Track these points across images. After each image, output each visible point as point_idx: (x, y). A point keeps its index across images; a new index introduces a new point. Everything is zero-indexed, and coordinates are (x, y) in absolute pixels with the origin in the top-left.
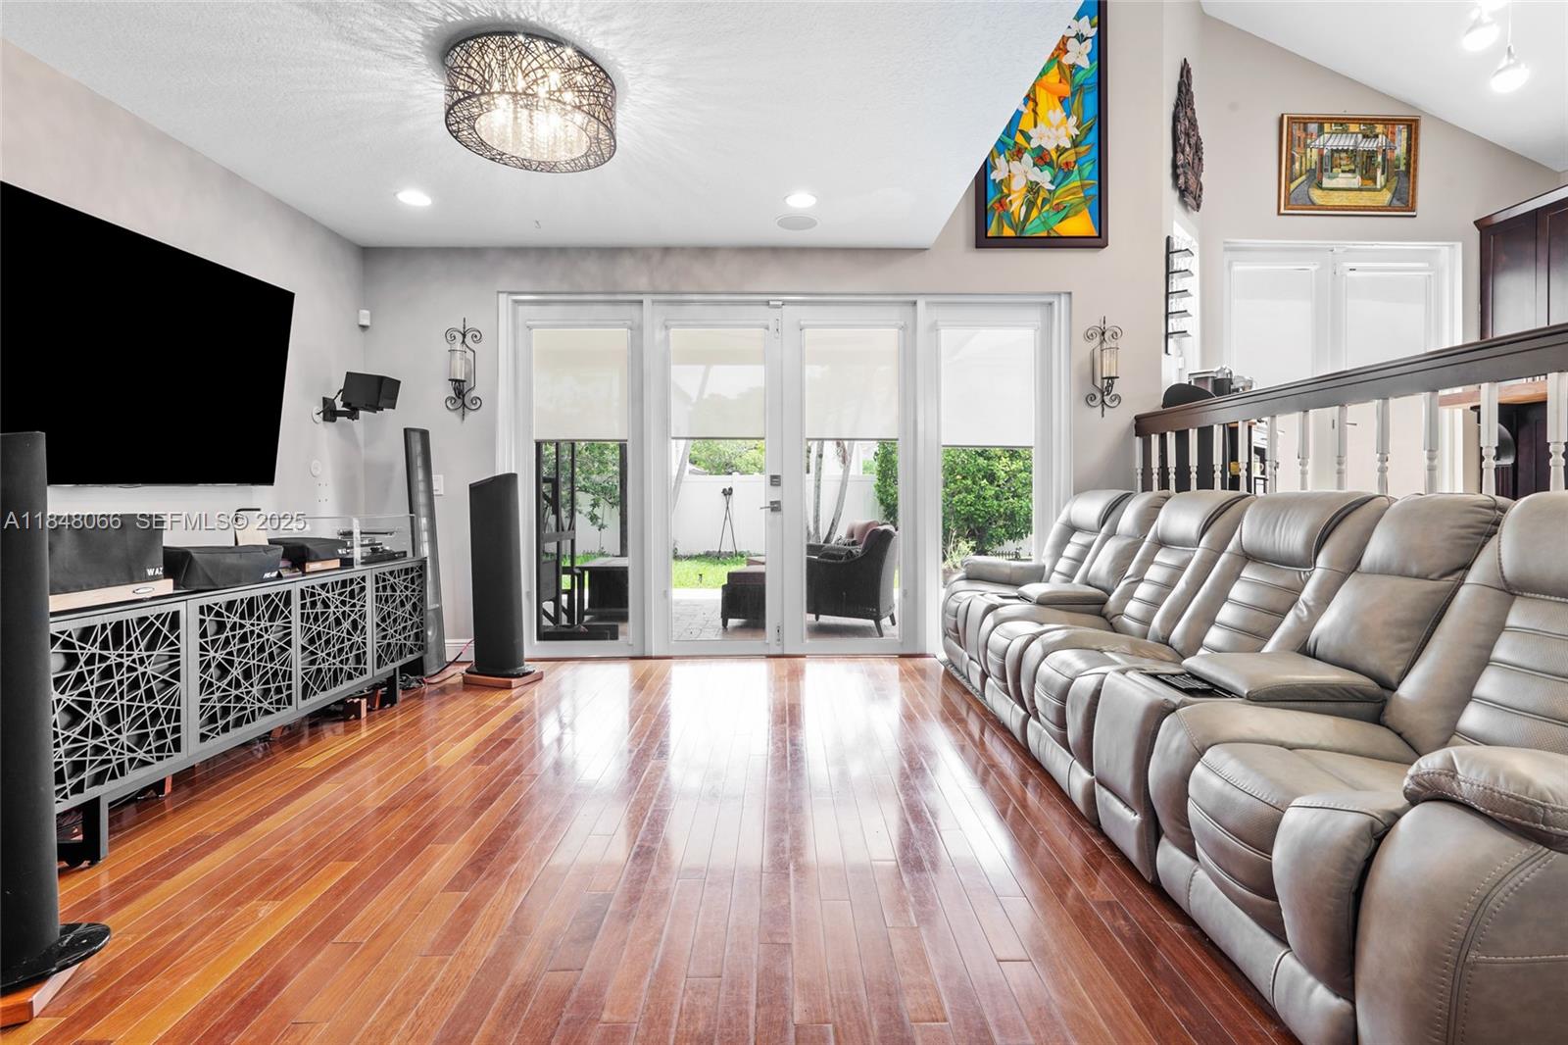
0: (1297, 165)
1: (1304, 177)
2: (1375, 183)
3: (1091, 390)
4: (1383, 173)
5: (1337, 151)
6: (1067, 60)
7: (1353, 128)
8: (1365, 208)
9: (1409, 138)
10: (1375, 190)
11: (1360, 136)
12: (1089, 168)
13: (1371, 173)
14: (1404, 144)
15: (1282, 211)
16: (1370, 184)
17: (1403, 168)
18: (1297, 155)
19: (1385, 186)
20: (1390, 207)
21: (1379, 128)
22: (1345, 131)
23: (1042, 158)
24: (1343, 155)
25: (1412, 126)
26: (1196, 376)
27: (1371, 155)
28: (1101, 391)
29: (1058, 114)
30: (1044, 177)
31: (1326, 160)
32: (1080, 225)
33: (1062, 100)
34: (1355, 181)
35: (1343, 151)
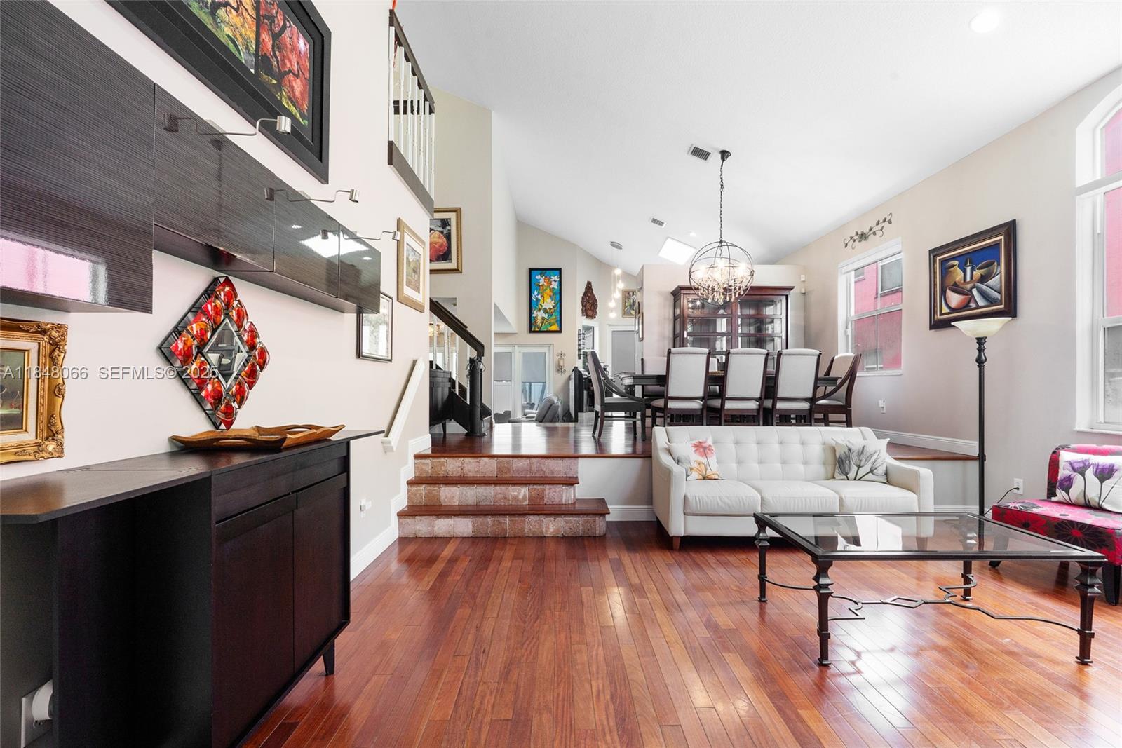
6: (552, 287)
12: (558, 314)
23: (545, 311)
29: (550, 300)
30: (546, 316)
32: (555, 328)
33: (550, 296)
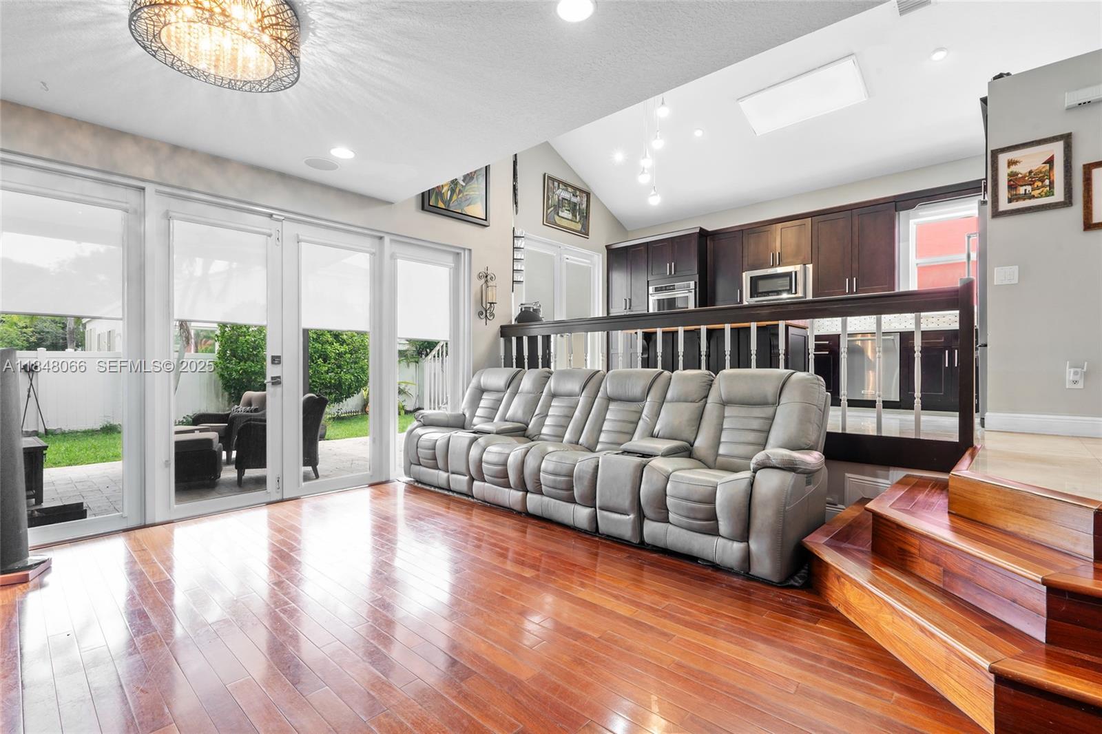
0: (550, 201)
1: (552, 208)
2: (576, 219)
3: (481, 309)
4: (579, 215)
5: (564, 199)
7: (570, 189)
8: (573, 230)
9: (587, 201)
10: (576, 222)
11: (572, 194)
12: (481, 179)
13: (575, 214)
14: (585, 203)
15: (545, 223)
17: (585, 214)
18: (550, 196)
19: (579, 221)
20: (581, 232)
21: (578, 193)
22: (567, 190)
24: (566, 201)
25: (588, 195)
26: (525, 306)
27: (575, 204)
28: (485, 311)
31: (560, 202)
32: (476, 210)
34: (570, 216)
35: (566, 199)
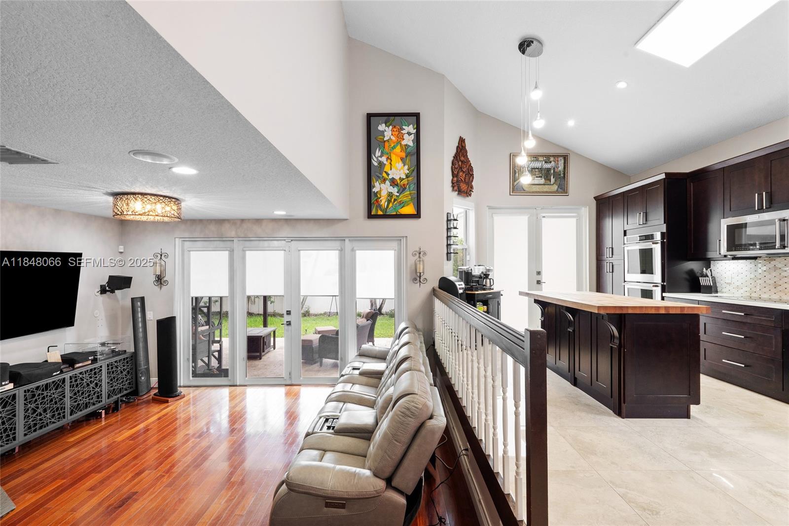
0: (517, 174)
2: (550, 181)
3: (414, 276)
4: (554, 178)
5: (534, 168)
6: (404, 143)
7: (541, 159)
8: (547, 192)
9: (565, 163)
10: (550, 185)
11: (544, 162)
12: (413, 186)
13: (549, 178)
14: (563, 165)
15: (511, 194)
16: (549, 183)
17: (562, 175)
18: (517, 171)
19: (555, 183)
20: (557, 192)
21: (552, 159)
22: (537, 160)
23: (393, 182)
24: (537, 170)
25: (565, 158)
27: (548, 170)
28: (417, 277)
29: (400, 164)
30: (395, 191)
31: (529, 172)
32: (409, 209)
33: (402, 159)
34: (542, 181)
35: (536, 168)
